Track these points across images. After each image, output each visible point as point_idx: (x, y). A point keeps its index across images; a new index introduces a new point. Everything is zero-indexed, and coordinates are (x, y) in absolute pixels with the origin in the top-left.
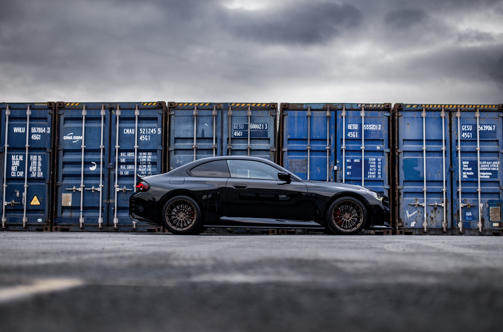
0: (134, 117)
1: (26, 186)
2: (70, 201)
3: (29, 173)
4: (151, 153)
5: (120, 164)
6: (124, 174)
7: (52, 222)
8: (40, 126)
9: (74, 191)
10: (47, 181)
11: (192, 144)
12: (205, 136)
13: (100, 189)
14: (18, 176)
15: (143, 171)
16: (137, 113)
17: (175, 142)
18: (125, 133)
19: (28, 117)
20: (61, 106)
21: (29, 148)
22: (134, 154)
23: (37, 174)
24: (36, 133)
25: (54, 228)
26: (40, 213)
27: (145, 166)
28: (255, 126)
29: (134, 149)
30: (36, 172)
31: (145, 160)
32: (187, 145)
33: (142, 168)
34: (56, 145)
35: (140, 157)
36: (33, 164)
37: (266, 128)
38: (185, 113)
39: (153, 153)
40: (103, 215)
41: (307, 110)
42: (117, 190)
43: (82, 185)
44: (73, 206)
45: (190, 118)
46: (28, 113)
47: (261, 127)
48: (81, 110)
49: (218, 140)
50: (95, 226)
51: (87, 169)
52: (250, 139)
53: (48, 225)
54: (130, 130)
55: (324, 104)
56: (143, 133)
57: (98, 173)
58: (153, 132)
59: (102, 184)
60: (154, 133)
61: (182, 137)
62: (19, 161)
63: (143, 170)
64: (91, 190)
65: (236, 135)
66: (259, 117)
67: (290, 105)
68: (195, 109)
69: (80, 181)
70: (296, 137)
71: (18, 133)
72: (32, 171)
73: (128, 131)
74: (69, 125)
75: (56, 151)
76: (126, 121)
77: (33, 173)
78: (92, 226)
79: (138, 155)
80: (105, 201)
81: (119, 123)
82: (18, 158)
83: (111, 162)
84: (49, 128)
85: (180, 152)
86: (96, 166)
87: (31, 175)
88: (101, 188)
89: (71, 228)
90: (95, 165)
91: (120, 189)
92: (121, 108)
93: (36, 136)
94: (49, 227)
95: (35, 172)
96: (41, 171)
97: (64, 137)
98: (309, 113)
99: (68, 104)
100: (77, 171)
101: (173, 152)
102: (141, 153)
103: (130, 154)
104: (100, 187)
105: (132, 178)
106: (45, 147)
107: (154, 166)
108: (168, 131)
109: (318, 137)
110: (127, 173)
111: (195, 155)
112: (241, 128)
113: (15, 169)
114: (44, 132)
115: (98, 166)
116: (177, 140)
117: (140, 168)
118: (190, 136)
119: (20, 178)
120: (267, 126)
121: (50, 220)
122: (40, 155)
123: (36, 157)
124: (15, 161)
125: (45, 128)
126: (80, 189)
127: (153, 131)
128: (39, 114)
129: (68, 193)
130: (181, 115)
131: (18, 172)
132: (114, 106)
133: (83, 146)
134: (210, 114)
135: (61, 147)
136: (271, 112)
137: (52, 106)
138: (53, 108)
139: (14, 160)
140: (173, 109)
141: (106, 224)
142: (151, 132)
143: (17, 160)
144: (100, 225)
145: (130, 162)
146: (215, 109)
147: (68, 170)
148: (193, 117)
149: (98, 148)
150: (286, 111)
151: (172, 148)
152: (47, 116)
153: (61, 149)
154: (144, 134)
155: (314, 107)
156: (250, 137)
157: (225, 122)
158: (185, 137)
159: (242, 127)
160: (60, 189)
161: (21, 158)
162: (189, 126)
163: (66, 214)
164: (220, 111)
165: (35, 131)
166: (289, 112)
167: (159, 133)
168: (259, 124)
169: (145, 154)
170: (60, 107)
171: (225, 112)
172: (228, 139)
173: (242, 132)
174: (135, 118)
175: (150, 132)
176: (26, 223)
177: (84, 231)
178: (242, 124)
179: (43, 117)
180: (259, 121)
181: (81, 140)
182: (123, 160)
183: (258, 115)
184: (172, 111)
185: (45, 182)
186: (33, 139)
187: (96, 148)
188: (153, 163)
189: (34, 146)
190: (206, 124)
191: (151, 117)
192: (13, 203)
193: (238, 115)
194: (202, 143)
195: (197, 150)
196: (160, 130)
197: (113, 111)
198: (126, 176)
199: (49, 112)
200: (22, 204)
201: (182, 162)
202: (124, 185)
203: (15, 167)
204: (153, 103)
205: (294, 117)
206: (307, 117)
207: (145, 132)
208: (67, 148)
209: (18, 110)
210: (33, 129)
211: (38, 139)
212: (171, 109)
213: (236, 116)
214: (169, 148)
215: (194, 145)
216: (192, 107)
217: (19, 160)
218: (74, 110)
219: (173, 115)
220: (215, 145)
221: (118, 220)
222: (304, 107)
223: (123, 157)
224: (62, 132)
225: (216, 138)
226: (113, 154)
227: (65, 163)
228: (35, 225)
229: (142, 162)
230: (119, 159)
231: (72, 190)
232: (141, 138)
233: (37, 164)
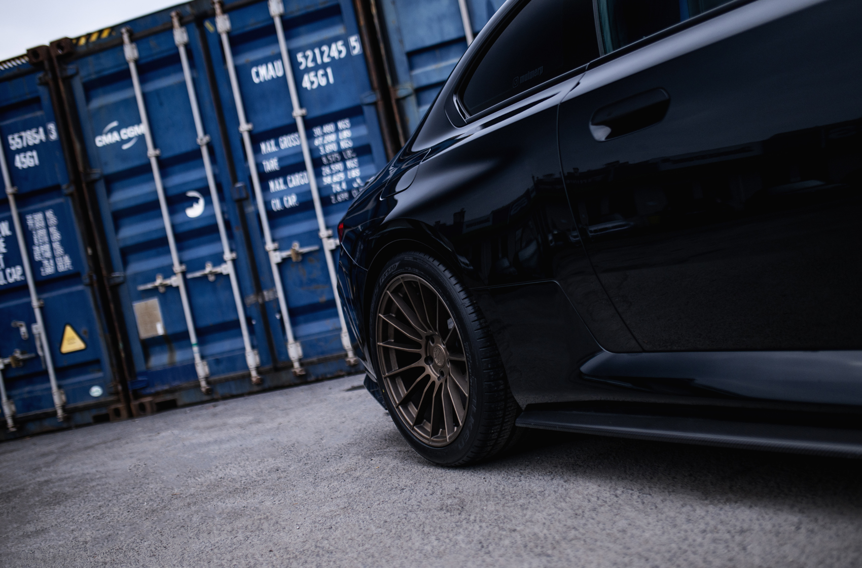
0: (270, 22)
1: (35, 303)
2: (158, 321)
3: (36, 266)
4: (347, 121)
6: (285, 208)
7: (125, 389)
8: (27, 126)
9: (162, 290)
10: (86, 279)
13: (227, 268)
14: (11, 280)
15: (337, 183)
16: (276, 8)
17: (411, 67)
18: (256, 80)
20: (66, 53)
21: (16, 196)
22: (299, 137)
23: (56, 265)
24: (24, 150)
25: (134, 404)
26: (92, 372)
27: (339, 166)
29: (293, 121)
30: (51, 260)
31: (333, 147)
33: (332, 175)
34: (81, 168)
35: (316, 143)
36: (40, 239)
39: (354, 119)
40: (255, 343)
42: (276, 258)
43: (177, 268)
44: (170, 331)
48: (119, 48)
50: (243, 378)
51: (179, 218)
53: (118, 401)
54: (270, 66)
56: (310, 65)
57: (211, 222)
58: (336, 55)
59: (232, 250)
60: (342, 56)
61: (429, 42)
62: (3, 240)
63: (335, 179)
64: (205, 277)
69: (168, 256)
72: (40, 258)
73: (264, 73)
74: (100, 101)
75: (84, 185)
76: (253, 44)
77: (46, 262)
78: (233, 379)
79: (310, 136)
80: (251, 299)
81: (235, 54)
83: (239, 179)
84: (52, 127)
86: (202, 202)
87: (42, 269)
88: (230, 263)
89: (182, 398)
90: (199, 198)
91: (285, 254)
92: (228, 5)
93: (25, 157)
94: (122, 407)
95: (48, 259)
96: (65, 254)
97: (97, 139)
99: (83, 41)
100: (155, 231)
101: (412, 100)
102: (319, 129)
103: (287, 142)
104: (226, 262)
105: (310, 213)
106: (55, 183)
107: (366, 158)
108: (379, 35)
110: (292, 201)
114: (41, 141)
115: (209, 203)
116: (417, 59)
117: (327, 175)
118: (450, 33)
119: (16, 285)
121: (120, 388)
122: (48, 208)
123: (39, 217)
125: (41, 130)
126: (176, 281)
127: (336, 50)
128: (14, 92)
129: (148, 298)
131: (8, 271)
132: (205, 8)
133: (152, 152)
135: (97, 172)
137: (41, 58)
138: (46, 64)
141: (268, 367)
142: (332, 55)
144: (254, 373)
145: (291, 166)
147: (131, 232)
149: (194, 147)
151: (405, 88)
152: (37, 92)
153: (97, 177)
154: (311, 69)
158: (438, 40)
160: (124, 292)
161: (5, 228)
163: (160, 360)
165: (19, 144)
167: (356, 52)
169: (329, 128)
170: (63, 54)
174: (274, 25)
175: (329, 56)
176: (63, 407)
177: (216, 398)
179: (29, 97)
181: (141, 137)
182: (271, 165)
185: (81, 283)
186: (20, 168)
187: (189, 149)
188: (361, 151)
189: (27, 188)
191: (321, 6)
192: (17, 360)
196: (356, 41)
197: (207, 24)
198: (293, 211)
199: (39, 79)
200: (38, 359)
202: (292, 238)
207: (314, 59)
208: (113, 168)
211: (33, 164)
214: (395, 90)
218: (101, 55)
221: (300, 348)
223: (269, 156)
224: (88, 127)
226: (237, 152)
227: (118, 216)
228: (87, 408)
229: (326, 155)
230: (259, 166)
231: (156, 288)
232: (306, 83)
233: (49, 234)
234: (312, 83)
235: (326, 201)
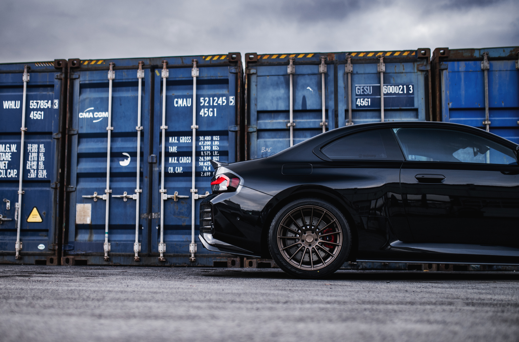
0: (191, 79)
1: (20, 192)
2: (89, 216)
3: (26, 172)
4: (218, 137)
5: (168, 155)
6: (175, 172)
7: (60, 249)
8: (42, 98)
9: (95, 200)
10: (53, 185)
11: (286, 121)
12: (308, 108)
13: (136, 197)
14: (8, 176)
15: (206, 166)
16: (195, 73)
17: (258, 119)
18: (176, 105)
19: (25, 84)
20: (76, 66)
21: (25, 132)
22: (192, 139)
24: (37, 110)
25: (63, 259)
26: (42, 236)
27: (209, 158)
28: (391, 88)
29: (190, 130)
30: (36, 171)
31: (209, 148)
32: (278, 122)
33: (204, 162)
34: (67, 127)
35: (200, 144)
36: (32, 158)
37: (411, 92)
38: (274, 70)
39: (222, 137)
40: (141, 239)
41: (481, 59)
42: (164, 197)
43: (107, 190)
44: (94, 223)
45: (282, 78)
46: (26, 78)
47: (403, 90)
48: (106, 71)
49: (330, 114)
50: (129, 256)
51: (115, 165)
52: (385, 110)
53: (54, 254)
54: (185, 100)
55: (512, 49)
56: (206, 104)
57: (133, 171)
58: (221, 103)
59: (140, 188)
60: (224, 104)
61: (270, 109)
62: (11, 153)
63: (205, 164)
64: (122, 198)
65: (359, 104)
66: (399, 73)
67: (452, 52)
68: (291, 63)
69: (104, 183)
70: (463, 104)
71: (10, 110)
72: (30, 168)
73: (181, 103)
74: (89, 94)
75: (67, 136)
76: (178, 87)
77: (32, 171)
78: (123, 256)
79: (197, 140)
80: (145, 215)
81: (167, 89)
82: (8, 149)
83: (154, 152)
84: (56, 101)
85: (266, 134)
86: (129, 159)
87: (29, 174)
88: (138, 194)
89: (91, 260)
90: (128, 157)
91: (169, 196)
92: (170, 65)
93: (36, 113)
94: (55, 258)
95: (34, 170)
96: (44, 169)
97: (80, 114)
98: (485, 64)
99: (86, 63)
100: (100, 168)
101: (255, 134)
102: (203, 137)
103: (184, 140)
104: (136, 193)
105: (188, 178)
106: (50, 131)
107: (224, 157)
108: (246, 99)
109: (503, 104)
110: (180, 170)
111: (291, 139)
112: (368, 92)
113: (5, 167)
114: (48, 107)
115: (134, 160)
116: (262, 115)
117: (201, 161)
118: (281, 107)
119: (12, 179)
120: (413, 88)
121: (57, 247)
122: (42, 143)
123: (35, 146)
124: (5, 153)
125: (50, 102)
126: (105, 197)
127: (221, 101)
128: (41, 79)
129: (86, 203)
130: (267, 74)
131: (9, 171)
132: (158, 63)
133: (109, 128)
134: (316, 72)
135: (75, 130)
136: (418, 65)
137: (61, 66)
138: (64, 70)
139: (3, 152)
140: (254, 64)
141: (145, 253)
142: (219, 102)
143: (7, 151)
144: (136, 255)
145: (184, 152)
146: (323, 62)
147: (86, 166)
148: (287, 76)
149: (134, 131)
150: (444, 63)
151: (253, 128)
152: (53, 82)
153: (76, 132)
154: (207, 107)
155: (493, 54)
156: (385, 106)
157: (341, 83)
158: (274, 108)
159: (370, 91)
160: (73, 196)
161: (14, 148)
162: (281, 92)
163: (83, 237)
164: (332, 66)
165: (35, 106)
166: (450, 64)
167: (231, 104)
168: (398, 86)
169: (208, 138)
170: (74, 66)
171: (339, 66)
172: (347, 111)
173: (369, 100)
174: (192, 81)
175: (217, 102)
176: (20, 251)
177: (111, 264)
178: (370, 86)
179: (48, 83)
180: (399, 81)
181: (106, 119)
182: (173, 149)
183: (397, 71)
184: (252, 68)
185: (49, 186)
186: (32, 118)
187: (130, 131)
188: (223, 153)
189: (32, 130)
190: (308, 88)
191: (219, 78)
192: (0, 220)
193: (362, 72)
194: (303, 119)
195: (295, 130)
196: (233, 99)
197: (157, 72)
198: (179, 175)
199: (57, 76)
200: (14, 221)
201: (269, 151)
202: (175, 189)
203: (5, 163)
204: (221, 56)
205: (459, 72)
206: (483, 71)
207: (209, 102)
208: (84, 131)
209: (10, 75)
210: (33, 103)
211: (40, 118)
212: (250, 65)
213: (359, 72)
214: (248, 128)
215: (289, 122)
216: (286, 61)
217: (10, 151)
218: (95, 72)
219: (253, 74)
220: (326, 122)
221: (165, 247)
222: (477, 55)
223: (173, 145)
224: (76, 107)
225: (327, 111)
226: (156, 139)
227: (81, 156)
228: (33, 255)
229: (204, 151)
230: (166, 148)
231: (93, 198)
232: (202, 113)
233: (38, 157)
234: (205, 114)
235: (198, 174)
